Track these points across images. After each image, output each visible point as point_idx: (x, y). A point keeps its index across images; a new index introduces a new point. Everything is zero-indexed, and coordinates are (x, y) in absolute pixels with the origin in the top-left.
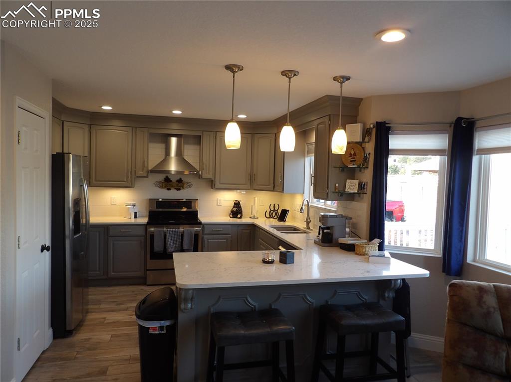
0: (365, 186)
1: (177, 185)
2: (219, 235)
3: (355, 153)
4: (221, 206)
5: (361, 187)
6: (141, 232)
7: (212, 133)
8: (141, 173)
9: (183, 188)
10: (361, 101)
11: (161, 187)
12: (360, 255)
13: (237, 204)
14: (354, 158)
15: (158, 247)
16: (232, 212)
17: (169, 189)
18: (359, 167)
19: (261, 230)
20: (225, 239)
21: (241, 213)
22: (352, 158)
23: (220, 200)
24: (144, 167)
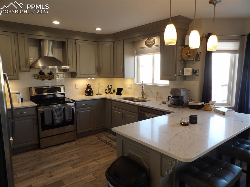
0: (197, 72)
1: (49, 77)
2: (85, 107)
3: (190, 52)
4: (78, 88)
5: (194, 72)
6: (34, 112)
7: (74, 40)
8: (25, 69)
9: (53, 78)
10: (192, 21)
11: (37, 78)
12: (209, 111)
13: (89, 87)
14: (189, 55)
15: (48, 121)
16: (86, 92)
17: (43, 80)
18: (193, 61)
19: (113, 101)
20: (89, 110)
21: (92, 92)
22: (188, 55)
23: (78, 85)
24: (26, 64)
